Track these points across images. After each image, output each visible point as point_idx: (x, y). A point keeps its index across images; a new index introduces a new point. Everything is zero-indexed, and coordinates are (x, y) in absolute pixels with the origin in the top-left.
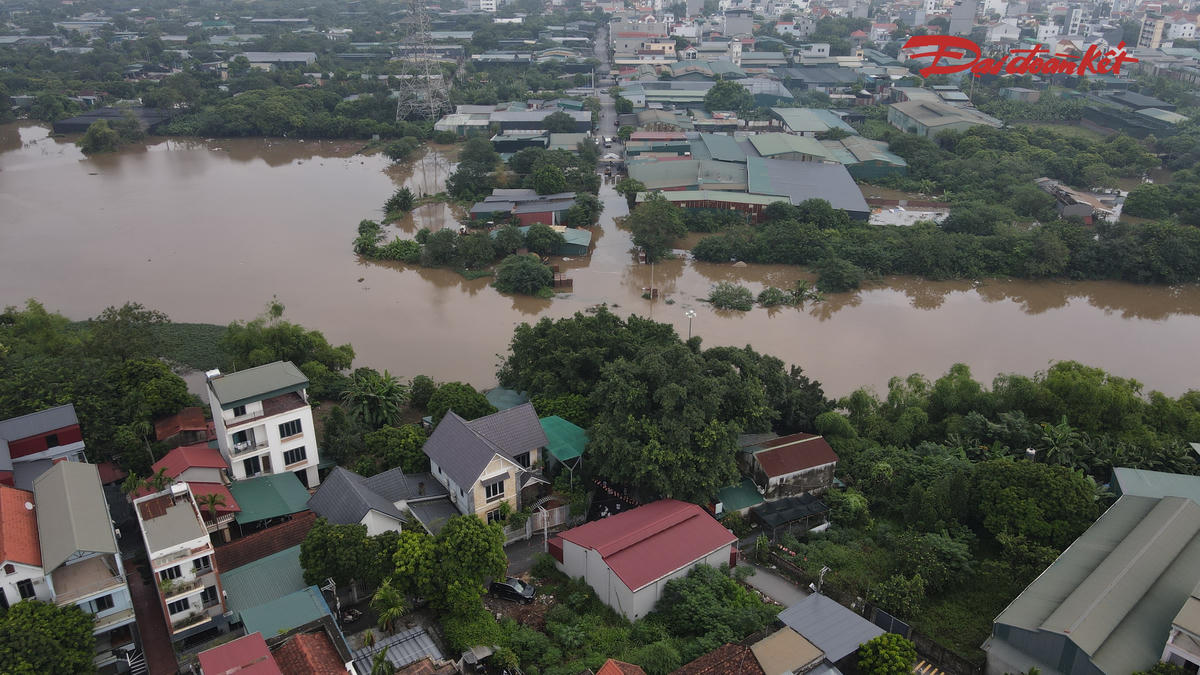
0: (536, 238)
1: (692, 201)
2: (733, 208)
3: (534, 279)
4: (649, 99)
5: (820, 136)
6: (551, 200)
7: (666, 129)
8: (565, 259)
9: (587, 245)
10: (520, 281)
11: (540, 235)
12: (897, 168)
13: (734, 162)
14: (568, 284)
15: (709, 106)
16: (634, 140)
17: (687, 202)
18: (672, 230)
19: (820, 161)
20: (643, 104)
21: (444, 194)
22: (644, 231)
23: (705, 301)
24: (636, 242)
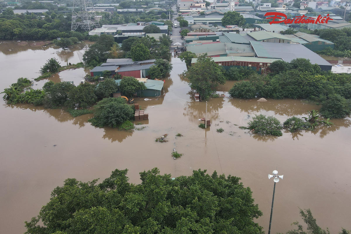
0: (125, 86)
1: (226, 62)
2: (250, 65)
3: (118, 116)
4: (196, 21)
5: (282, 33)
6: (141, 64)
7: (205, 31)
8: (146, 99)
9: (160, 89)
10: (107, 118)
11: (128, 84)
12: (329, 45)
13: (243, 44)
14: (145, 118)
15: (224, 23)
16: (189, 35)
17: (222, 63)
18: (216, 79)
19: (289, 43)
20: (193, 23)
21: (81, 63)
22: (198, 79)
23: (245, 128)
24: (193, 87)
